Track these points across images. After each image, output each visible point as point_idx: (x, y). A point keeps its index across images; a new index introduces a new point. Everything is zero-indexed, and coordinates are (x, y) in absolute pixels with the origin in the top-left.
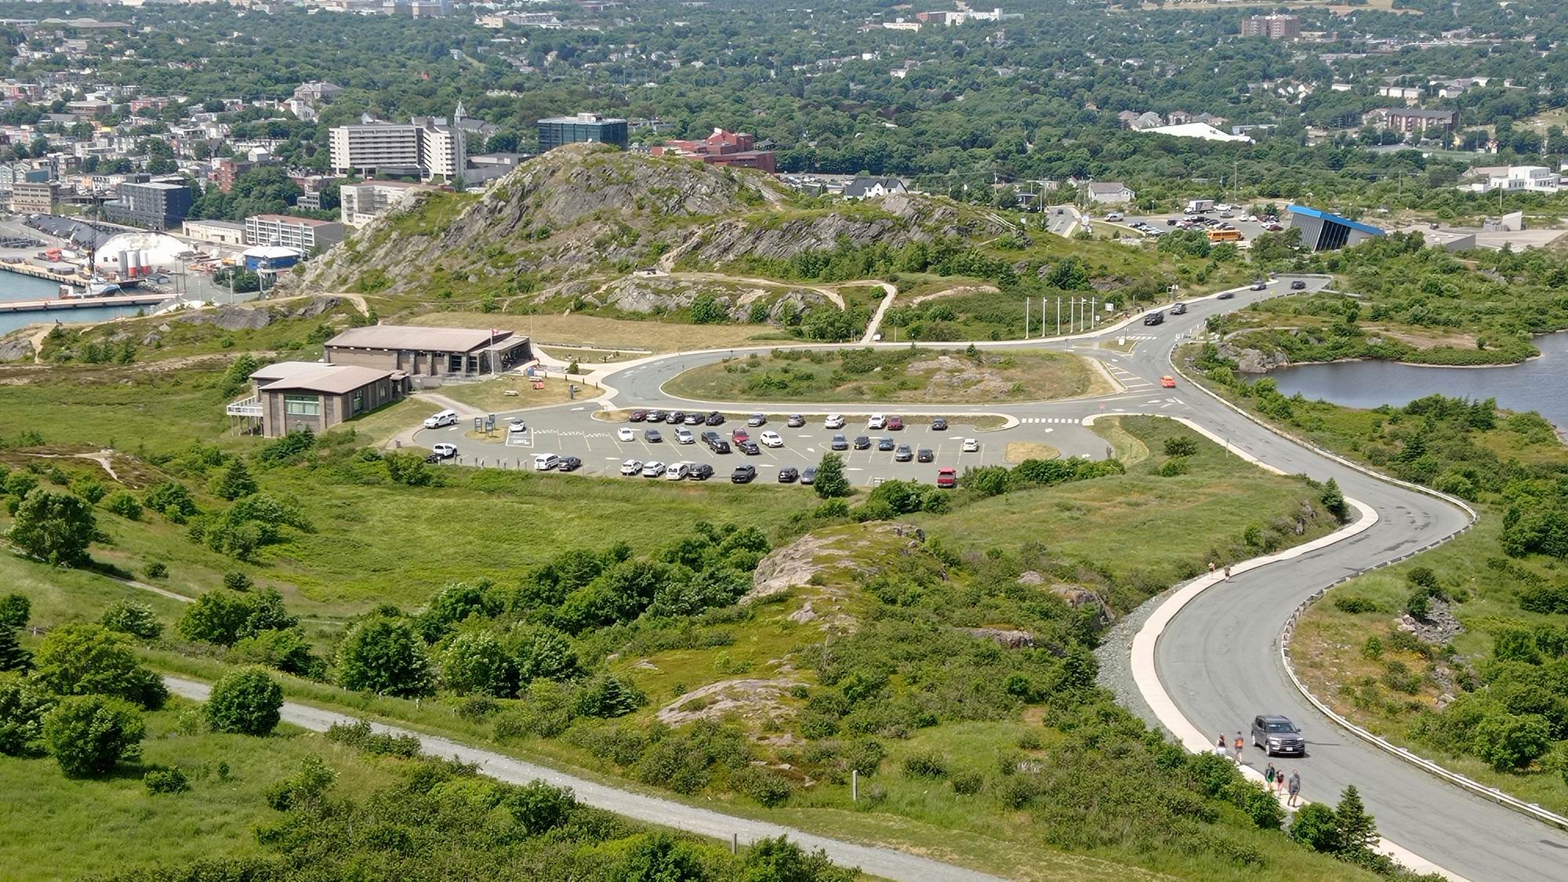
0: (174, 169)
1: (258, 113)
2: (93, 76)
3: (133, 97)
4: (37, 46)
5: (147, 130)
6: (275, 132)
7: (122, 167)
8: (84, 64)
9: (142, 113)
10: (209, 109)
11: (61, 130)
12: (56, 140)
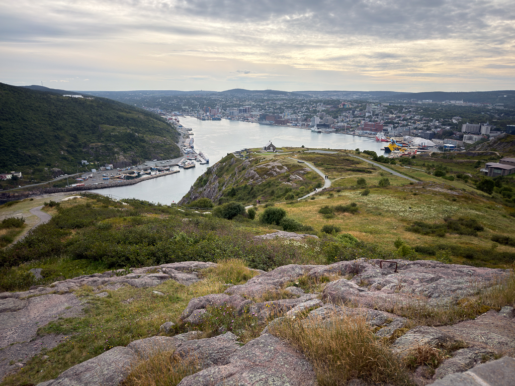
0: (431, 130)
1: (446, 121)
2: (416, 114)
3: (423, 118)
4: (406, 109)
5: (425, 123)
6: (449, 125)
7: (421, 129)
8: (414, 112)
9: (424, 120)
10: (436, 120)
11: (411, 122)
12: (409, 123)
